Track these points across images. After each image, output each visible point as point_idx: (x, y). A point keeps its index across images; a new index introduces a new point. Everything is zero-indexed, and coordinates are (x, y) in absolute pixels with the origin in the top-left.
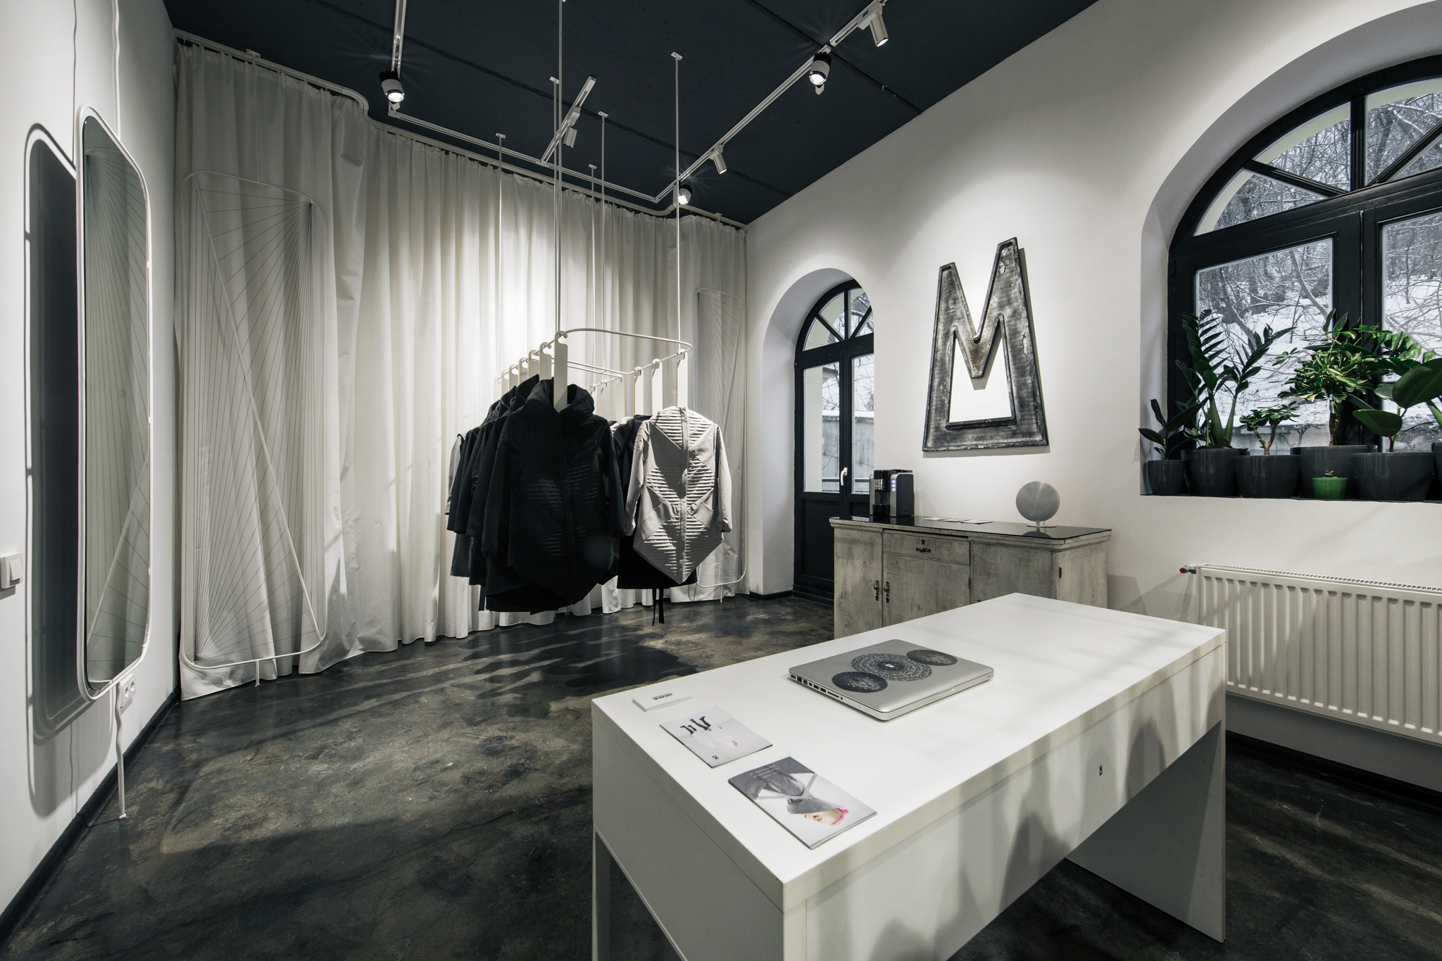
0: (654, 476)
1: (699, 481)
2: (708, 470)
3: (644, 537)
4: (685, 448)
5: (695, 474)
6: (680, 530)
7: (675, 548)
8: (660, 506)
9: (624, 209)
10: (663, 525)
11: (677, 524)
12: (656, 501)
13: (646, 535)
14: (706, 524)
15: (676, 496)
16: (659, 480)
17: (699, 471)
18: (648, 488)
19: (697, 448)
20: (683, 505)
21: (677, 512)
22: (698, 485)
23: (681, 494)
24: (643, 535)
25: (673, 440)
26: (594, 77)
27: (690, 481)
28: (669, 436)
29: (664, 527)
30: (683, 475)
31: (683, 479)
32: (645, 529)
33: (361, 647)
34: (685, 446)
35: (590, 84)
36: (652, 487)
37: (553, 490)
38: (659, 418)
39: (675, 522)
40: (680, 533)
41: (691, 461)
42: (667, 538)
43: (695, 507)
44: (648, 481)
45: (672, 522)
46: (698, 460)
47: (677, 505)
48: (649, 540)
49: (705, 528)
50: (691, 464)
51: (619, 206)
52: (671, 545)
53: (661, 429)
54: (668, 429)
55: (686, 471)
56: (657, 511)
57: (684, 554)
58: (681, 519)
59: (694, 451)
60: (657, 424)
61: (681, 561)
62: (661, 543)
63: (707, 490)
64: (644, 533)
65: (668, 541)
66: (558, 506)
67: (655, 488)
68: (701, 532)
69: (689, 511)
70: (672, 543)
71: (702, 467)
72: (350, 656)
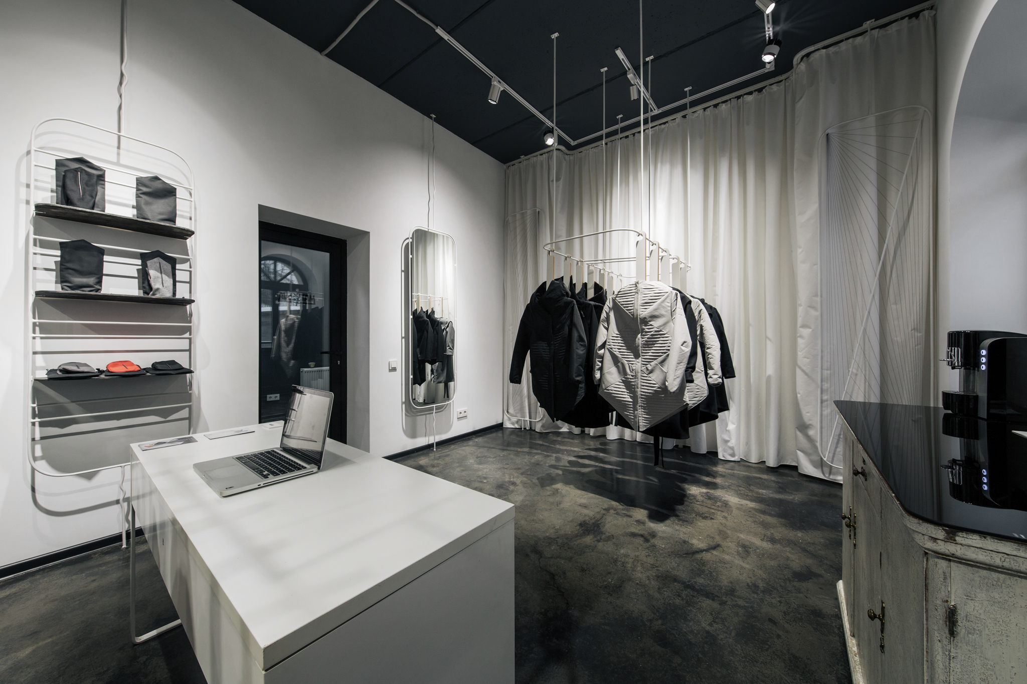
0: (614, 340)
1: (655, 344)
2: (664, 334)
3: (604, 387)
4: (635, 316)
5: (648, 338)
6: (634, 385)
7: (632, 400)
8: (619, 364)
9: (745, 96)
10: (622, 380)
11: (632, 380)
12: (616, 360)
13: (605, 385)
14: (660, 384)
15: (633, 357)
16: (619, 343)
17: (652, 335)
18: (608, 349)
19: (649, 315)
20: (638, 364)
21: (633, 370)
22: (653, 348)
23: (637, 356)
24: (603, 385)
25: (627, 310)
26: (617, 48)
27: (644, 344)
28: (624, 307)
29: (623, 382)
30: (637, 339)
31: (636, 342)
32: (604, 380)
33: (568, 428)
34: (635, 314)
35: (619, 53)
36: (611, 348)
37: (546, 348)
38: (620, 293)
39: (631, 379)
40: (634, 388)
41: (644, 327)
42: (625, 391)
43: (650, 368)
44: (608, 344)
45: (628, 378)
46: (651, 325)
47: (632, 364)
48: (608, 390)
49: (659, 388)
50: (644, 329)
51: (738, 97)
52: (629, 397)
53: (619, 302)
54: (623, 302)
55: (639, 336)
56: (617, 367)
57: (638, 407)
58: (635, 377)
59: (645, 318)
60: (617, 298)
61: (636, 412)
62: (619, 394)
63: (662, 353)
64: (604, 383)
65: (626, 393)
66: (547, 358)
67: (614, 350)
68: (655, 390)
69: (645, 371)
70: (630, 396)
71: (656, 331)
72: (562, 430)
